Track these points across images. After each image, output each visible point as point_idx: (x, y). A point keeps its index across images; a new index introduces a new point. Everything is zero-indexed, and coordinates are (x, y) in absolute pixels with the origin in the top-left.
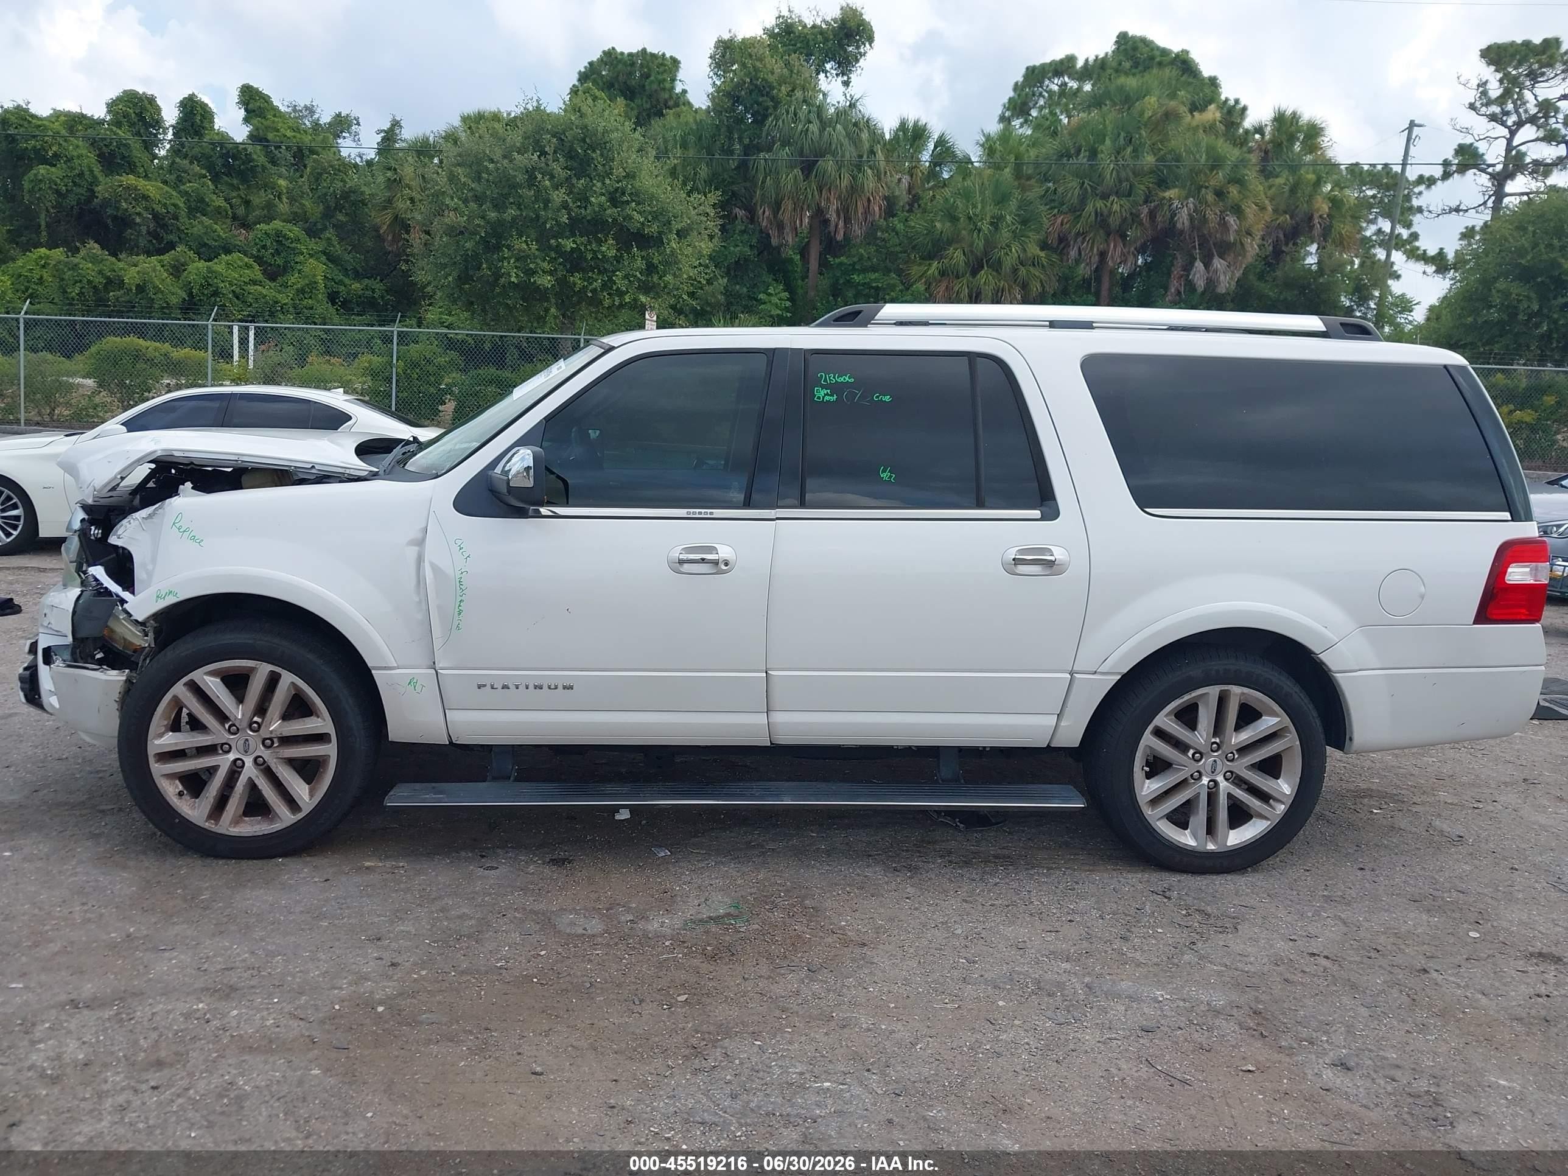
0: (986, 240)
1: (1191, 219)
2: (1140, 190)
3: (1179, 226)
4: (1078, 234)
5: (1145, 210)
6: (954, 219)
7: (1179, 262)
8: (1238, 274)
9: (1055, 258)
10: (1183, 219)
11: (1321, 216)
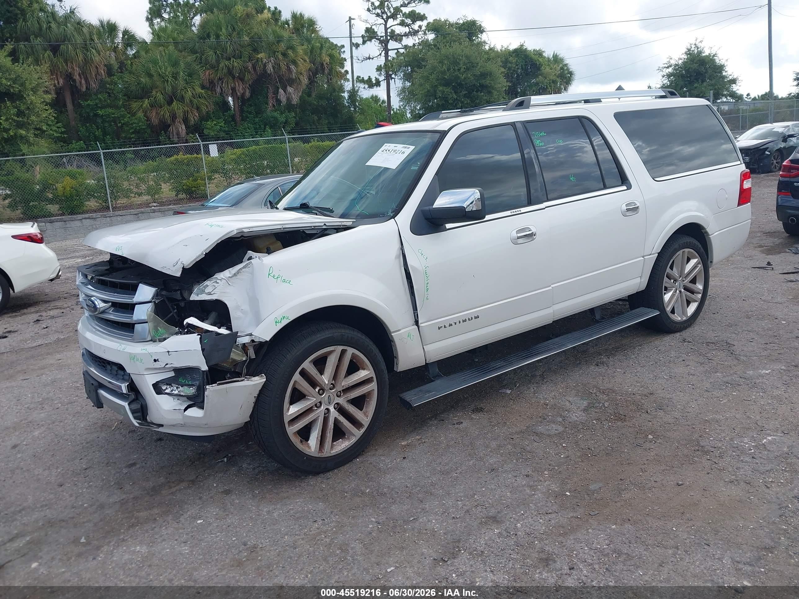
0: (172, 86)
1: (273, 67)
2: (246, 54)
3: (269, 72)
4: (220, 79)
5: (250, 65)
6: (150, 76)
7: (271, 90)
8: (300, 94)
9: (210, 93)
10: (270, 68)
11: (327, 64)
